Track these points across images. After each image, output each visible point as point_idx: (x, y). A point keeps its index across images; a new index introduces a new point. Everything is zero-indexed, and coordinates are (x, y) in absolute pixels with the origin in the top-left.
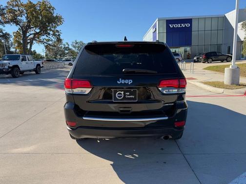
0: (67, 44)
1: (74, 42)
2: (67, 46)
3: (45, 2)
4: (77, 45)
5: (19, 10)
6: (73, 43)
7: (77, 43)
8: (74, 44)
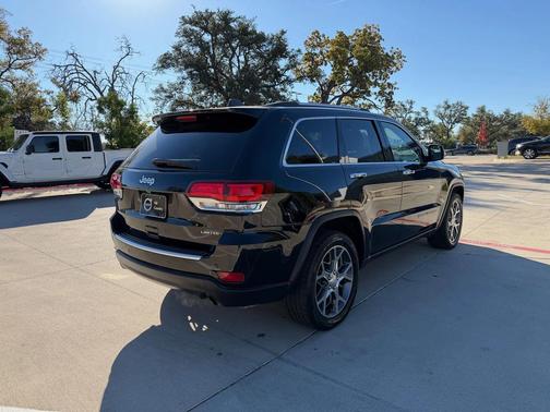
0: (425, 110)
1: (443, 104)
2: (423, 115)
3: (370, 28)
4: (448, 112)
5: (321, 53)
6: (439, 107)
7: (449, 107)
8: (442, 110)
